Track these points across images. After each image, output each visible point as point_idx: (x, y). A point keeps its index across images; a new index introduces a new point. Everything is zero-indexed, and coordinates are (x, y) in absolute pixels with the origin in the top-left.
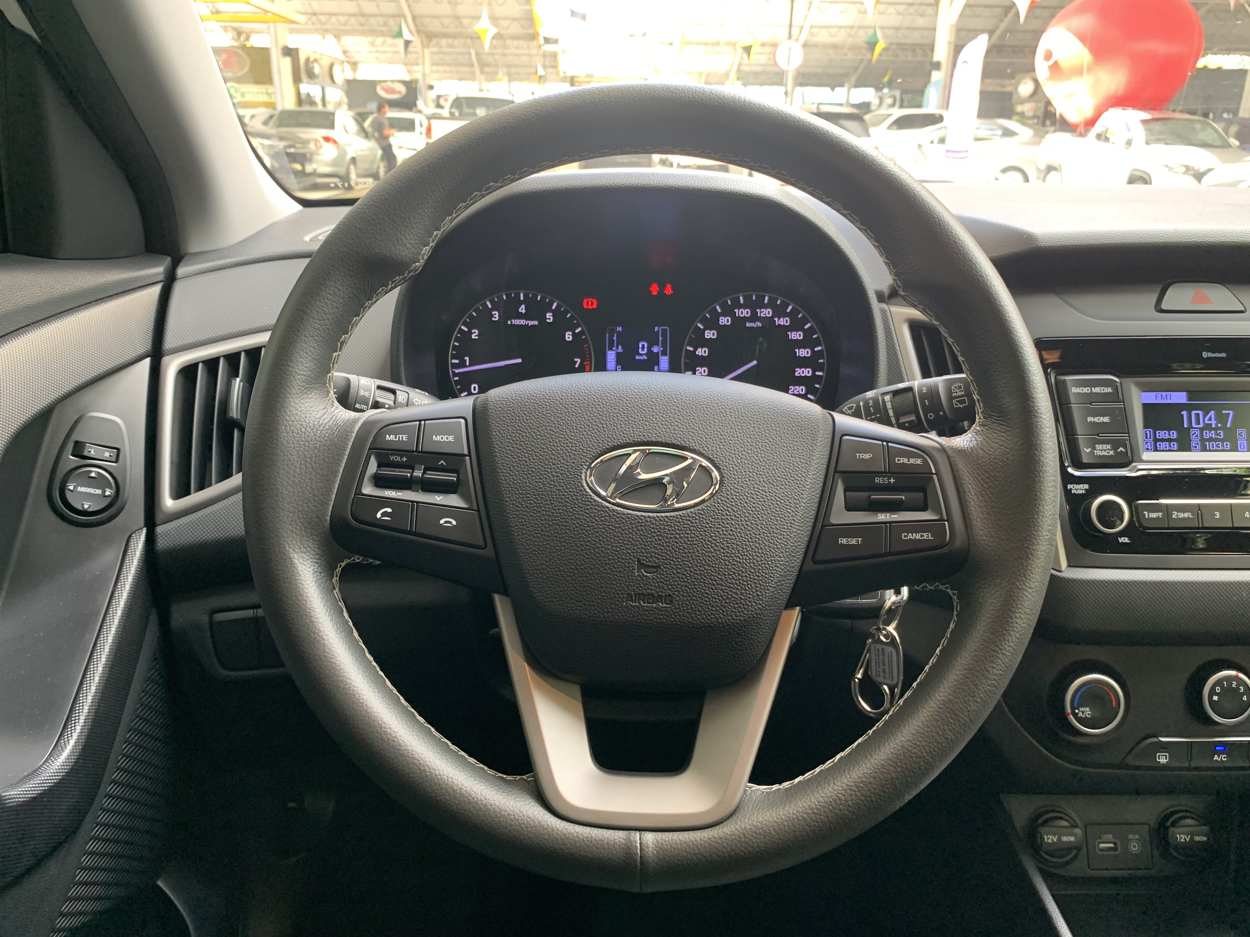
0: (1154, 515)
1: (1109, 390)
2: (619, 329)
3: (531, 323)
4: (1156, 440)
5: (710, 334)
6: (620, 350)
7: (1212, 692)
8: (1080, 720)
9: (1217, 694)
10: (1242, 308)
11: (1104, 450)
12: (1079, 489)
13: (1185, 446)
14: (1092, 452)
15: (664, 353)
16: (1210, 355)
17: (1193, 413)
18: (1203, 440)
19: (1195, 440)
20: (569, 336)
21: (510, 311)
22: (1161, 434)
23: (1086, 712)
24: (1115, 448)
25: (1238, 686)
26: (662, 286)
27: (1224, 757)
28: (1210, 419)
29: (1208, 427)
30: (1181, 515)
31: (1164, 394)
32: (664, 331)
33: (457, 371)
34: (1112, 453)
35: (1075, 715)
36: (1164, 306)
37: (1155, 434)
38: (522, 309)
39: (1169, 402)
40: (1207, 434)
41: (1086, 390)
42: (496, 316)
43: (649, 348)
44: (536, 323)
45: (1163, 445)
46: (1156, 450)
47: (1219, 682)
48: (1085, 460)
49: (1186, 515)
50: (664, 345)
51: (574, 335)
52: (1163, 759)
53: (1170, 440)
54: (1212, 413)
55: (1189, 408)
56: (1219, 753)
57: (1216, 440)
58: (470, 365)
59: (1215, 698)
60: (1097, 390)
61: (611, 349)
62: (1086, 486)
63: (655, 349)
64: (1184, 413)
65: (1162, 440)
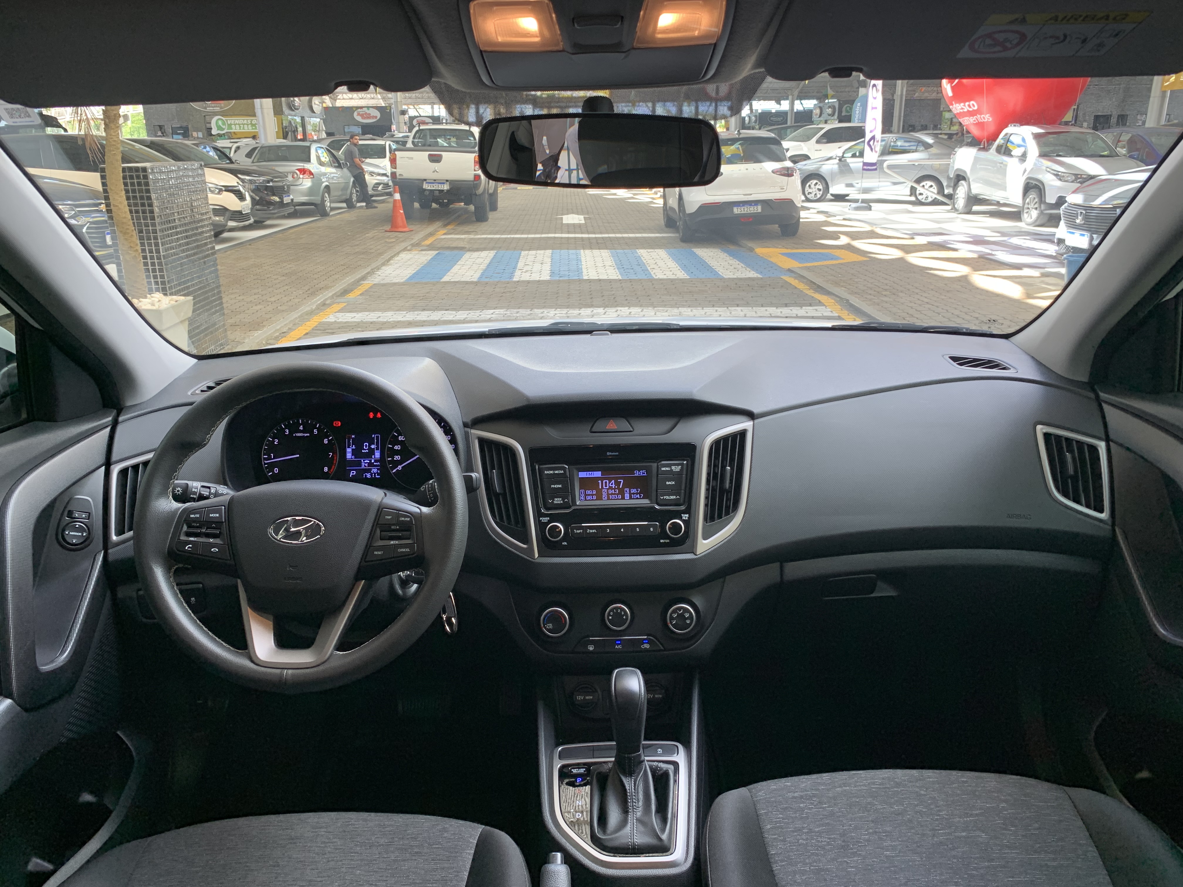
0: (579, 531)
1: (562, 472)
2: (353, 436)
3: (306, 435)
4: (586, 495)
5: (401, 438)
6: (354, 447)
7: (609, 615)
8: (548, 630)
9: (611, 616)
10: (632, 430)
11: (558, 501)
12: (545, 520)
13: (599, 498)
14: (552, 502)
15: (377, 449)
16: (611, 454)
17: (604, 481)
18: (608, 494)
19: (604, 495)
20: (326, 441)
21: (294, 429)
22: (588, 492)
23: (550, 626)
24: (563, 500)
25: (621, 611)
26: (375, 414)
27: (620, 647)
28: (612, 484)
29: (611, 488)
30: (591, 531)
31: (590, 472)
32: (377, 437)
33: (266, 462)
34: (562, 502)
35: (545, 628)
36: (593, 430)
37: (585, 492)
38: (301, 428)
39: (593, 476)
40: (610, 492)
41: (551, 472)
42: (287, 431)
43: (370, 445)
44: (308, 435)
45: (588, 498)
46: (586, 500)
47: (612, 610)
48: (549, 506)
49: (594, 531)
50: (377, 444)
51: (329, 440)
52: (591, 648)
53: (592, 495)
54: (613, 481)
55: (602, 479)
56: (618, 644)
57: (614, 494)
58: (274, 458)
59: (610, 618)
60: (556, 472)
61: (349, 447)
62: (548, 518)
63: (373, 447)
64: (600, 481)
65: (589, 495)
